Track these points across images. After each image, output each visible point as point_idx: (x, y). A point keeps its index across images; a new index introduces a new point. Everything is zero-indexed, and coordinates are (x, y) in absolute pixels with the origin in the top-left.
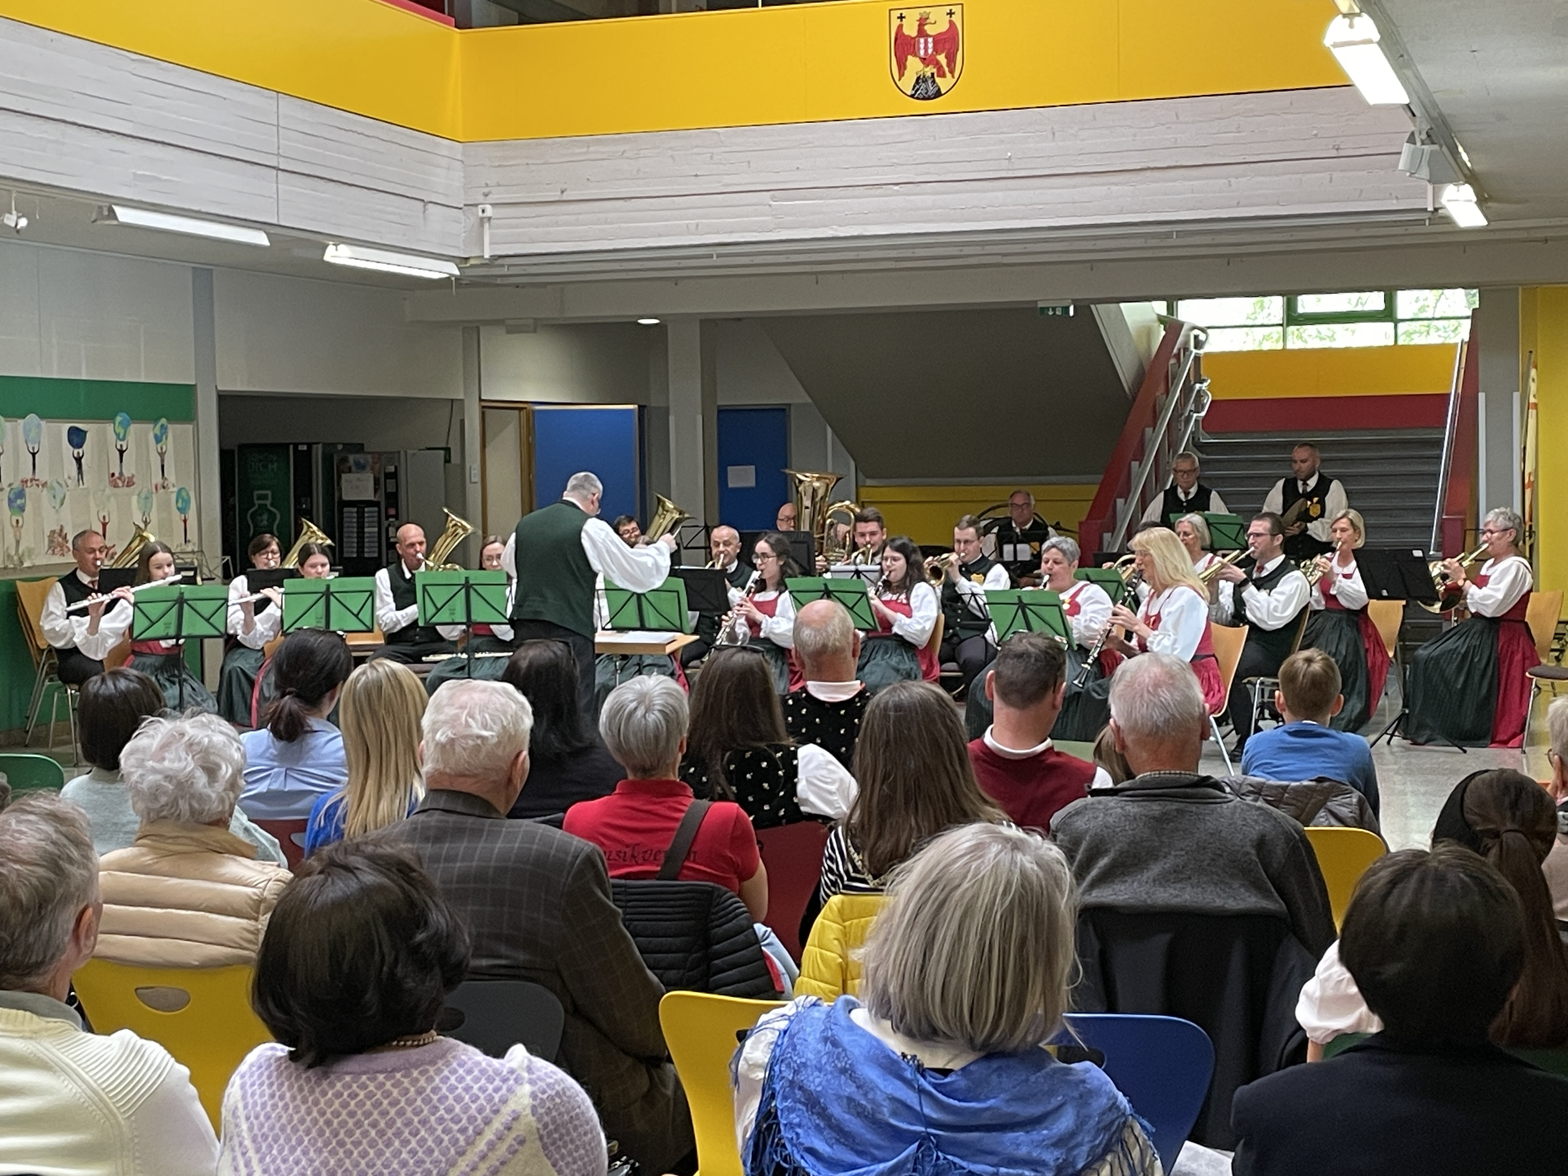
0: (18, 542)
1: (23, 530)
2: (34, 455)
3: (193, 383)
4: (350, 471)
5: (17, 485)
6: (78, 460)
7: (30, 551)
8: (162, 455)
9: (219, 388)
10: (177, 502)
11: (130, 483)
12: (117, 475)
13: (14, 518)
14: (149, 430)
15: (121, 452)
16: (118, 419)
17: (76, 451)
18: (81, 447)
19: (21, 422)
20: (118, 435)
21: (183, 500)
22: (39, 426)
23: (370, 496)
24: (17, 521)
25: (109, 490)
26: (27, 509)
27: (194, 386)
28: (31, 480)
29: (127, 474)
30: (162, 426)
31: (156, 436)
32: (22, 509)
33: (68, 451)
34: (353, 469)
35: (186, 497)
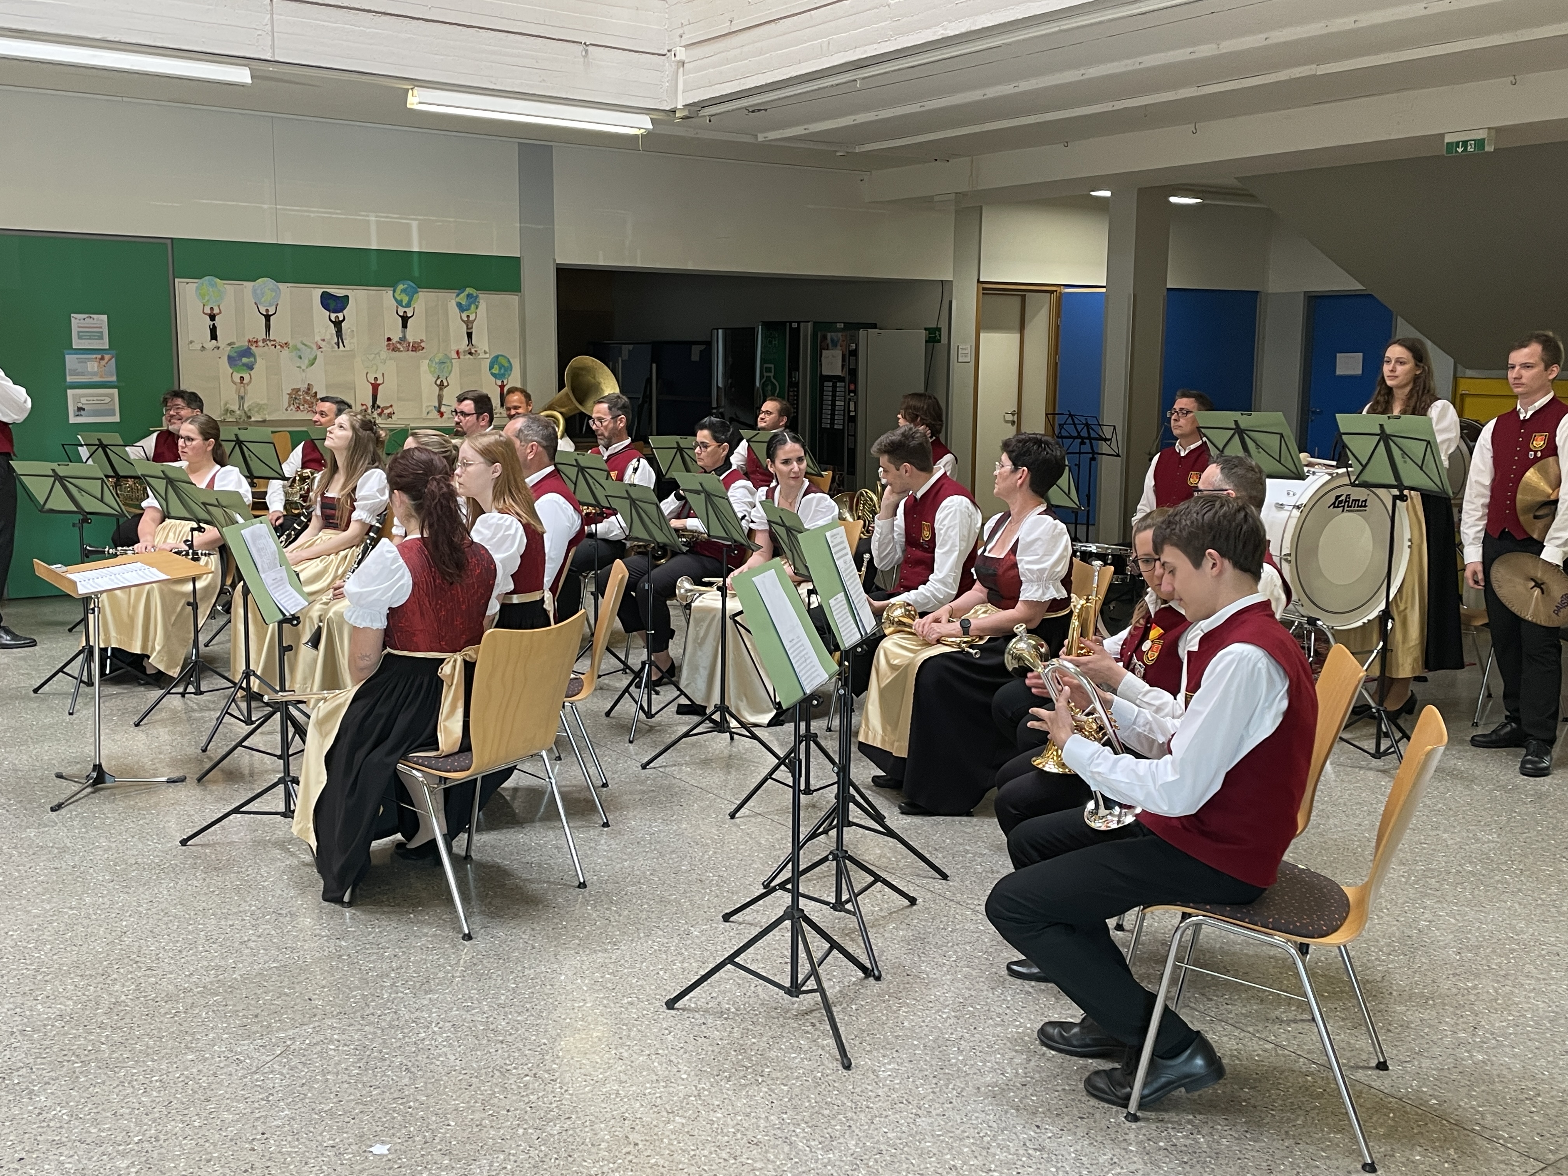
0: (242, 398)
1: (249, 388)
2: (268, 317)
3: (518, 256)
4: (827, 349)
5: (243, 343)
6: (338, 324)
7: (260, 408)
8: (469, 323)
9: (558, 262)
10: (491, 368)
11: (416, 347)
12: (395, 339)
13: (237, 377)
14: (450, 300)
15: (405, 320)
16: (401, 287)
17: (333, 316)
18: (341, 311)
19: (249, 285)
20: (399, 303)
21: (501, 366)
22: (278, 291)
23: (839, 372)
24: (242, 378)
25: (385, 354)
26: (256, 367)
27: (518, 259)
28: (264, 341)
29: (410, 338)
30: (469, 296)
31: (459, 305)
32: (250, 367)
33: (322, 316)
34: (830, 345)
35: (506, 364)
